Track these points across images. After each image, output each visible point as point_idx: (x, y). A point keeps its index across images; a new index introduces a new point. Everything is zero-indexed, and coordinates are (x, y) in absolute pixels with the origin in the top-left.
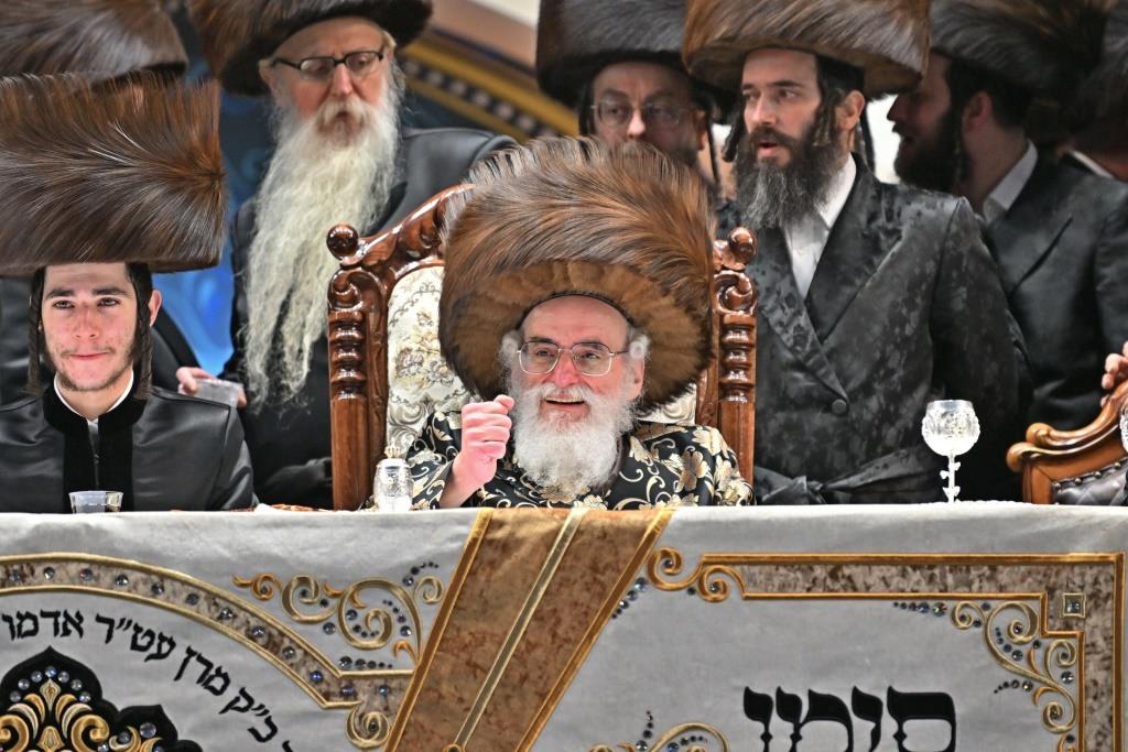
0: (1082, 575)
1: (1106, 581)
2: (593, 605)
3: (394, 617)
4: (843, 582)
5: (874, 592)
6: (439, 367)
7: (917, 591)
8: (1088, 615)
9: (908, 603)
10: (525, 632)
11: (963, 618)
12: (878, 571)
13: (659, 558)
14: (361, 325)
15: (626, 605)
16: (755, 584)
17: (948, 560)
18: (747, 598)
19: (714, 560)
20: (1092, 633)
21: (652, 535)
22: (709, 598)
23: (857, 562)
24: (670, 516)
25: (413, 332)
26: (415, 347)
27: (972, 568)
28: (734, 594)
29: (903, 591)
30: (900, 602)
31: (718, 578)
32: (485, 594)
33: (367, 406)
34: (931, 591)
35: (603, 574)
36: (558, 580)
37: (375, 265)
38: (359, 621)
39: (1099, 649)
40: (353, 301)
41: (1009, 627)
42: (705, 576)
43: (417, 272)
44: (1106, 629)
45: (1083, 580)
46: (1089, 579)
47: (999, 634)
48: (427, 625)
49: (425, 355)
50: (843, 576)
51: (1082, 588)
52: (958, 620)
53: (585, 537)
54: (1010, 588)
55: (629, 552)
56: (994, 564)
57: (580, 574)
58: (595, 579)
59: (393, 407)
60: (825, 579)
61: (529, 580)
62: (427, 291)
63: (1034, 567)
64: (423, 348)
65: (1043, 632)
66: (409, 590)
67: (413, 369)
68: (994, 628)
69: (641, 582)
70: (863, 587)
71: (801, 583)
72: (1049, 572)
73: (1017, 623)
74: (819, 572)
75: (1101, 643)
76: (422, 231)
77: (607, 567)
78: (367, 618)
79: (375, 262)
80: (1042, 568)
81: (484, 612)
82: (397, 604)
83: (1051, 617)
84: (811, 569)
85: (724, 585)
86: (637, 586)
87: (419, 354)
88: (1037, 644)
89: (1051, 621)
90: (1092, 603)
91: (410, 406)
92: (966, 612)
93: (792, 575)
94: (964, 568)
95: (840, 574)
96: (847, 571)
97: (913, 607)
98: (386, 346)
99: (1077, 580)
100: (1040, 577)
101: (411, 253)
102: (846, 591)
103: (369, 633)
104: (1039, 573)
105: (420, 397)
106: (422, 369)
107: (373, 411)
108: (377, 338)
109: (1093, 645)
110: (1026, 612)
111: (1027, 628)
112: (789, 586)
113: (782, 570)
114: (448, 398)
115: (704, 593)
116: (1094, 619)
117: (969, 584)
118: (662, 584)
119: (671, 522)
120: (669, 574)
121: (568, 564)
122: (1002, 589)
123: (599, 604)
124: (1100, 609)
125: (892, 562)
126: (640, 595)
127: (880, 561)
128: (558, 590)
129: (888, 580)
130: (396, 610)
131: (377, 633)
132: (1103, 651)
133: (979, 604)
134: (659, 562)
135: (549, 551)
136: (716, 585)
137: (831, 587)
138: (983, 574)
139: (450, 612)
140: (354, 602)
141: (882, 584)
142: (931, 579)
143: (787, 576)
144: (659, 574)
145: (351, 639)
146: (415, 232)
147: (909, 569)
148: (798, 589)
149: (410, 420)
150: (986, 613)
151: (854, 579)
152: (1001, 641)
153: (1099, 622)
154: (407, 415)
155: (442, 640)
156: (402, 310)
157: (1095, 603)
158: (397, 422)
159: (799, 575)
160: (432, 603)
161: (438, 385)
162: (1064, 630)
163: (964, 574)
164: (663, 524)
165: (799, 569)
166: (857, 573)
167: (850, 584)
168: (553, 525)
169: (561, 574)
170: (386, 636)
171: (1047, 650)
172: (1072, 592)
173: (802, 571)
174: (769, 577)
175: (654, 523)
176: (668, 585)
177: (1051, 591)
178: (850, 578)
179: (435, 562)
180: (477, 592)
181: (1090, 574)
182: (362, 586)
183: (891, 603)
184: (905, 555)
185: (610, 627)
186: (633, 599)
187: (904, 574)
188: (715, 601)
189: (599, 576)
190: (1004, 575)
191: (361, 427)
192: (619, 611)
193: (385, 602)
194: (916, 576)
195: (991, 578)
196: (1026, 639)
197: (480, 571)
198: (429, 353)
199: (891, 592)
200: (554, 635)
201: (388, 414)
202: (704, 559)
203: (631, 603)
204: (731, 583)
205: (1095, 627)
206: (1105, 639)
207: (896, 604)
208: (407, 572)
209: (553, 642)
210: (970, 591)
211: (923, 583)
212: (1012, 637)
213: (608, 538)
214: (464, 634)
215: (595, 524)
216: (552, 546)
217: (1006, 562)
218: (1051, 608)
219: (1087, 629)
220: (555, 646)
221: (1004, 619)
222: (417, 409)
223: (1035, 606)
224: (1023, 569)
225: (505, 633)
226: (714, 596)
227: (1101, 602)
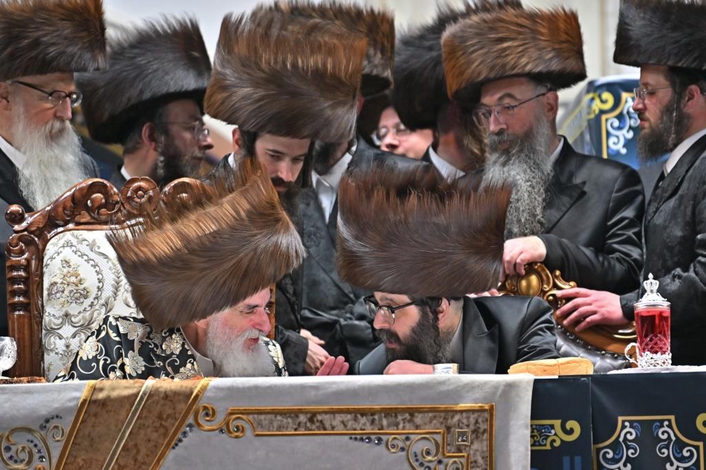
0: (468, 418)
1: (483, 421)
2: (160, 441)
3: (35, 450)
4: (318, 424)
5: (337, 430)
6: (75, 293)
7: (364, 430)
8: (472, 443)
9: (358, 437)
10: (117, 459)
11: (393, 446)
12: (339, 418)
13: (201, 411)
14: (27, 268)
15: (180, 441)
16: (262, 426)
17: (383, 410)
18: (257, 435)
19: (236, 411)
20: (475, 454)
21: (197, 396)
22: (233, 435)
23: (326, 412)
24: (208, 384)
25: (58, 272)
26: (59, 281)
27: (398, 414)
28: (249, 433)
29: (355, 430)
30: (353, 437)
31: (239, 423)
32: (92, 434)
33: (30, 319)
34: (373, 429)
35: (166, 421)
36: (137, 425)
37: (35, 231)
38: (12, 453)
39: (479, 465)
40: (22, 253)
41: (422, 452)
42: (231, 421)
43: (62, 234)
44: (483, 452)
45: (468, 421)
46: (472, 420)
47: (416, 456)
48: (56, 455)
49: (65, 286)
50: (317, 421)
51: (468, 426)
52: (390, 447)
53: (156, 398)
54: (422, 427)
55: (182, 407)
56: (412, 412)
57: (151, 421)
58: (161, 424)
59: (46, 319)
60: (306, 423)
61: (119, 426)
62: (67, 246)
63: (437, 414)
64: (65, 282)
65: (444, 454)
66: (42, 433)
67: (58, 295)
68: (412, 453)
69: (190, 426)
70: (330, 428)
71: (291, 425)
72: (447, 417)
73: (427, 449)
74: (302, 418)
75: (480, 461)
76: (64, 208)
77: (169, 416)
78: (17, 450)
79: (35, 228)
80: (443, 414)
81: (92, 446)
82: (36, 442)
83: (449, 445)
84: (297, 416)
85: (243, 427)
86: (188, 429)
87: (62, 286)
88: (440, 462)
89: (449, 447)
90: (474, 435)
91: (56, 318)
92: (395, 442)
93: (285, 420)
94: (393, 415)
95: (315, 419)
96: (319, 417)
97: (362, 439)
98: (42, 280)
99: (465, 421)
100: (441, 420)
101: (57, 222)
102: (319, 429)
103: (19, 461)
104: (440, 417)
105: (63, 313)
106: (63, 295)
107: (33, 321)
108: (37, 276)
109: (476, 462)
110: (433, 441)
111: (433, 451)
112: (283, 427)
113: (279, 418)
114: (80, 312)
115: (229, 432)
116: (476, 446)
117: (397, 425)
118: (203, 427)
119: (208, 388)
120: (208, 421)
121: (144, 415)
122: (417, 427)
123: (164, 441)
124: (479, 439)
125: (348, 411)
126: (190, 434)
127: (341, 411)
128: (138, 431)
129: (346, 423)
130: (36, 446)
131: (24, 460)
132: (482, 465)
133: (404, 437)
134: (201, 413)
135: (132, 407)
136: (237, 427)
137: (310, 427)
138: (406, 419)
139: (70, 446)
140: (9, 441)
141: (342, 425)
142: (373, 422)
143: (282, 421)
144: (201, 421)
145: (8, 464)
146: (60, 209)
147: (359, 416)
148: (289, 429)
149: (56, 327)
150: (408, 443)
151: (325, 422)
152: (417, 460)
153: (479, 447)
154: (55, 324)
155: (65, 464)
156: (52, 258)
157: (477, 435)
158: (48, 328)
159: (290, 420)
160: (58, 441)
161: (74, 305)
162: (457, 453)
163: (393, 418)
164: (204, 389)
165: (289, 417)
166: (326, 418)
167: (322, 426)
168: (134, 391)
169: (140, 421)
170: (29, 463)
171: (447, 465)
172: (462, 428)
173: (292, 418)
174: (271, 422)
175: (198, 388)
176: (207, 427)
177: (448, 429)
178: (321, 422)
179: (60, 415)
180: (87, 433)
181: (473, 418)
182: (13, 431)
183: (347, 438)
184: (356, 407)
185: (171, 454)
186: (185, 436)
187: (355, 419)
188: (237, 437)
189: (163, 423)
190: (419, 419)
191: (27, 332)
192: (176, 445)
193: (28, 441)
194: (363, 420)
195: (410, 421)
196: (433, 459)
197: (88, 420)
198: (68, 285)
199: (348, 430)
200: (136, 460)
201: (43, 323)
202: (229, 411)
203: (184, 439)
204: (247, 426)
205: (477, 450)
206: (483, 458)
207: (351, 438)
208: (42, 421)
209: (135, 465)
210: (398, 429)
211: (368, 424)
212: (424, 457)
213: (169, 398)
214: (79, 460)
215: (161, 390)
216: (134, 404)
217: (419, 410)
218: (449, 439)
219: (472, 452)
220: (136, 467)
221: (419, 447)
222: (61, 320)
223: (439, 438)
224: (430, 415)
225: (105, 459)
226: (236, 434)
227: (479, 435)
